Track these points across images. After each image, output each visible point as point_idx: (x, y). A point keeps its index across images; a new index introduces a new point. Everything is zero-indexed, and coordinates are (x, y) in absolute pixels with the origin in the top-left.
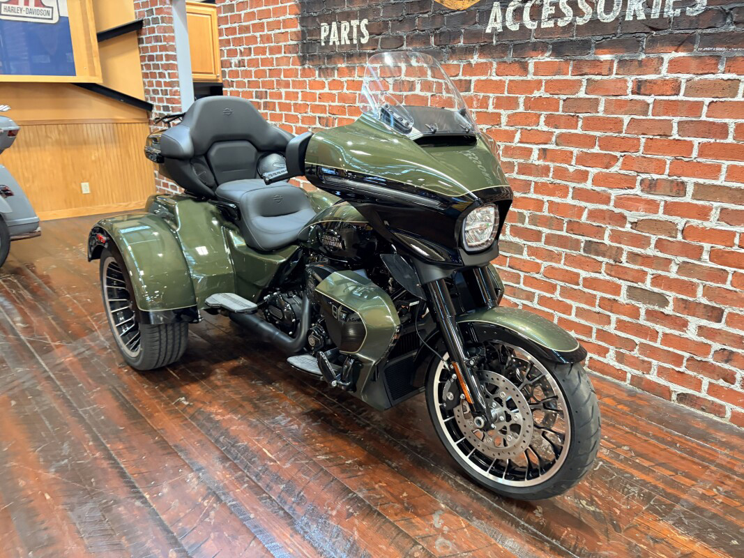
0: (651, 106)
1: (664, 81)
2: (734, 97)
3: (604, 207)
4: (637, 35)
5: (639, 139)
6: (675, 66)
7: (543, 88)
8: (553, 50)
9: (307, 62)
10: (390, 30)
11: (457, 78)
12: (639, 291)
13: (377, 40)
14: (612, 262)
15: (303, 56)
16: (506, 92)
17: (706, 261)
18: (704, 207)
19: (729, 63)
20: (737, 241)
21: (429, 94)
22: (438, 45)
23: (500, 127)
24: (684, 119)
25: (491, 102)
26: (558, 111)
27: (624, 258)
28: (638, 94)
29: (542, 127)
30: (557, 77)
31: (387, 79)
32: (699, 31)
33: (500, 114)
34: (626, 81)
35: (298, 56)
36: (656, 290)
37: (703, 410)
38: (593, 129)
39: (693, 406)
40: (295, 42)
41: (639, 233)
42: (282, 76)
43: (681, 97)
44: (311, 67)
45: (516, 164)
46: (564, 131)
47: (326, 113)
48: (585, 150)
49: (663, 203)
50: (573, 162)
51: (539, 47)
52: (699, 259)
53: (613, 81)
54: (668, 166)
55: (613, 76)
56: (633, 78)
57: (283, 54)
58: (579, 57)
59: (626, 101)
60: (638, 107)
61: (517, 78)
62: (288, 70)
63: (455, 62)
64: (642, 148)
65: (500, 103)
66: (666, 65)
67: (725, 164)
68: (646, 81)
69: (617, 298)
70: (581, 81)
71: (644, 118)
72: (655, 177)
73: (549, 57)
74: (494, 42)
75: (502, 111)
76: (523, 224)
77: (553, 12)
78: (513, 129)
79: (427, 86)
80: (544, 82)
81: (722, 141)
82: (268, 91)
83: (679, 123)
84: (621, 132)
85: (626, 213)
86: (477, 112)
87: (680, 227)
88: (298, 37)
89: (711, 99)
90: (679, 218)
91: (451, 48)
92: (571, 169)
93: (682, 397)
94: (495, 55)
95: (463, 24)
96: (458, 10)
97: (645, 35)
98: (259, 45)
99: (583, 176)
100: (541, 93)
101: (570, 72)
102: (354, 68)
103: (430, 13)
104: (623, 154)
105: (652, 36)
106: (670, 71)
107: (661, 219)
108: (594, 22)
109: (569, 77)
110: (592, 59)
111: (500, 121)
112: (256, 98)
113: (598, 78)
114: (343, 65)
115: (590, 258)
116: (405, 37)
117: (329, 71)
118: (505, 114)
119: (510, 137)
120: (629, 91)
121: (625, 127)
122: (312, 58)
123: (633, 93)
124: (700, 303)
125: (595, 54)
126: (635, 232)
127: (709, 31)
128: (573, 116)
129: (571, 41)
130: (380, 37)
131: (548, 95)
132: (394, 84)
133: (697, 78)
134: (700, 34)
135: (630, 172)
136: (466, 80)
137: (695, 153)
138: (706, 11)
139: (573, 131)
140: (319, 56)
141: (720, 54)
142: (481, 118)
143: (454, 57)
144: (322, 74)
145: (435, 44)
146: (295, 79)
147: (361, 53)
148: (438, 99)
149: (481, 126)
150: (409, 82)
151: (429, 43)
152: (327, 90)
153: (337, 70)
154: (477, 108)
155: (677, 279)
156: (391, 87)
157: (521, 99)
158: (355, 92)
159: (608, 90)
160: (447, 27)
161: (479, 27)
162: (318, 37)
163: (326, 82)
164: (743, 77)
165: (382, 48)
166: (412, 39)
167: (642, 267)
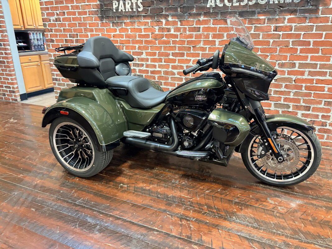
0: (281, 36)
1: (286, 27)
2: (312, 31)
4: (275, 9)
5: (277, 48)
6: (290, 20)
7: (234, 30)
8: (239, 15)
9: (105, 19)
10: (155, 5)
12: (279, 104)
13: (148, 10)
15: (102, 17)
16: (218, 32)
17: (304, 90)
18: (302, 71)
19: (310, 20)
20: (315, 82)
21: (179, 33)
22: (182, 12)
23: (215, 46)
24: (294, 40)
25: (210, 36)
27: (272, 93)
28: (276, 31)
31: (155, 27)
32: (299, 8)
33: (215, 41)
34: (271, 26)
35: (98, 17)
36: (285, 103)
38: (257, 45)
40: (96, 10)
41: (278, 83)
42: (88, 27)
43: (293, 32)
44: (107, 22)
47: (118, 44)
49: (287, 71)
51: (233, 13)
52: (301, 90)
53: (265, 26)
54: (288, 57)
55: (266, 25)
56: (274, 25)
57: (88, 15)
58: (251, 17)
59: (271, 34)
60: (276, 36)
61: (223, 26)
62: (92, 23)
63: (192, 20)
64: (278, 51)
65: (214, 36)
66: (286, 20)
67: (310, 55)
68: (279, 26)
69: (270, 108)
70: (252, 27)
71: (279, 40)
72: (284, 62)
73: (237, 17)
74: (211, 11)
78: (221, 47)
79: (177, 30)
80: (235, 28)
81: (308, 47)
82: (78, 34)
83: (292, 41)
84: (269, 46)
86: (203, 40)
87: (294, 79)
88: (97, 7)
89: (304, 32)
90: (293, 76)
91: (189, 13)
94: (212, 17)
95: (195, 3)
97: (278, 9)
98: (70, 10)
100: (233, 32)
101: (247, 23)
102: (135, 22)
104: (270, 54)
105: (281, 10)
106: (288, 22)
107: (286, 77)
109: (247, 25)
110: (257, 18)
111: (215, 43)
112: (70, 37)
113: (259, 25)
114: (128, 21)
116: (164, 8)
117: (119, 24)
118: (217, 41)
120: (272, 30)
121: (271, 44)
122: (108, 17)
123: (274, 31)
124: (302, 106)
125: (257, 16)
126: (276, 83)
127: (302, 8)
129: (247, 11)
130: (149, 8)
131: (237, 33)
132: (159, 29)
133: (299, 25)
134: (299, 9)
135: (273, 61)
136: (197, 27)
137: (298, 52)
138: (301, 1)
140: (112, 17)
141: (307, 16)
142: (206, 43)
143: (191, 17)
144: (114, 25)
145: (180, 11)
146: (97, 28)
147: (138, 15)
148: (184, 35)
149: (206, 46)
150: (167, 28)
151: (177, 11)
152: (118, 32)
153: (124, 23)
154: (204, 39)
155: (293, 98)
156: (157, 30)
157: (225, 34)
158: (136, 33)
159: (263, 30)
160: (187, 4)
161: (203, 5)
162: (111, 8)
163: (117, 29)
164: (315, 25)
165: (150, 13)
166: (168, 9)
167: (280, 96)
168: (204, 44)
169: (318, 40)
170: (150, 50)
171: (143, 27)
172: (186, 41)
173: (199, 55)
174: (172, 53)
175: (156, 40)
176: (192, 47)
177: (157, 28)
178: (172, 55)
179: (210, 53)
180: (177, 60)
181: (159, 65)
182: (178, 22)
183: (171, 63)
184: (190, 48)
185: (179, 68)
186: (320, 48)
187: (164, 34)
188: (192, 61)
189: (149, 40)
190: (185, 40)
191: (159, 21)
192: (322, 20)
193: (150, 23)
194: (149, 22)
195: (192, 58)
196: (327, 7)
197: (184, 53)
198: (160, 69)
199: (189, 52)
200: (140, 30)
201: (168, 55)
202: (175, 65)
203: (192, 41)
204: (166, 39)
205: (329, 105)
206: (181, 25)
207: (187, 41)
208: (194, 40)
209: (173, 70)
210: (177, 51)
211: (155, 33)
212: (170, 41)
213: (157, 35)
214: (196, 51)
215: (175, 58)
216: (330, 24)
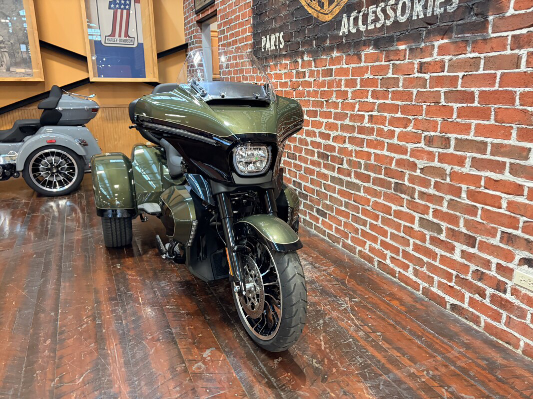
0: (428, 81)
1: (435, 62)
2: (477, 71)
3: (404, 157)
4: (420, 29)
5: (422, 106)
6: (442, 50)
7: (369, 72)
8: (374, 45)
10: (293, 38)
11: (326, 68)
12: (425, 221)
13: (288, 45)
14: (409, 198)
16: (350, 76)
17: (464, 199)
18: (461, 156)
19: (474, 45)
20: (483, 183)
21: (312, 79)
22: (317, 46)
23: (348, 100)
24: (448, 89)
25: (343, 83)
26: (378, 87)
27: (416, 196)
28: (421, 73)
29: (370, 100)
30: (376, 64)
32: (455, 23)
33: (348, 92)
34: (414, 64)
35: (251, 60)
36: (435, 221)
37: (466, 319)
38: (397, 100)
39: (460, 314)
40: (251, 50)
41: (425, 176)
42: (244, 74)
43: (445, 73)
45: (356, 126)
46: (381, 101)
48: (393, 115)
49: (437, 154)
50: (387, 125)
51: (366, 44)
52: (460, 197)
53: (406, 64)
54: (439, 126)
55: (407, 61)
56: (418, 61)
57: (244, 60)
58: (388, 49)
59: (414, 78)
60: (421, 82)
61: (356, 65)
62: (247, 69)
63: (325, 57)
64: (424, 113)
65: (347, 84)
66: (436, 50)
67: (474, 122)
68: (425, 63)
69: (413, 226)
70: (389, 65)
71: (425, 90)
72: (432, 134)
73: (372, 49)
74: (344, 41)
75: (348, 89)
76: (361, 170)
77: (374, 18)
78: (354, 101)
79: (312, 74)
80: (370, 67)
81: (471, 105)
83: (445, 93)
84: (412, 101)
85: (417, 162)
86: (336, 91)
87: (448, 172)
88: (252, 46)
89: (463, 73)
90: (447, 165)
91: (323, 48)
92: (386, 129)
93: (454, 307)
94: (345, 50)
95: (329, 31)
96: (326, 22)
97: (424, 29)
98: (234, 54)
99: (391, 134)
100: (368, 75)
101: (383, 60)
102: (277, 65)
103: (312, 25)
104: (414, 117)
105: (428, 30)
106: (439, 54)
107: (436, 166)
108: (396, 22)
109: (383, 63)
110: (395, 49)
111: (348, 96)
113: (398, 62)
114: (272, 63)
115: (397, 195)
116: (301, 42)
117: (266, 67)
118: (350, 91)
119: (353, 106)
120: (416, 70)
121: (414, 97)
123: (418, 72)
124: (462, 232)
125: (396, 45)
126: (422, 175)
127: (461, 22)
128: (386, 91)
129: (384, 37)
130: (289, 43)
131: (372, 77)
132: (296, 74)
133: (455, 58)
134: (456, 25)
135: (418, 130)
136: (330, 69)
137: (455, 116)
138: (459, 7)
139: (386, 102)
140: (261, 59)
141: (468, 39)
142: (338, 94)
143: (324, 53)
145: (315, 45)
146: (250, 75)
147: (280, 55)
148: (317, 82)
149: (338, 101)
150: (303, 72)
151: (311, 45)
153: (270, 67)
154: (336, 88)
155: (447, 213)
156: (294, 76)
157: (358, 80)
158: (278, 81)
159: (404, 71)
160: (321, 34)
161: (336, 32)
162: (261, 46)
164: (482, 56)
165: (290, 51)
166: (304, 43)
167: (427, 203)
168: (336, 97)
169: (487, 89)
171: (283, 72)
173: (332, 116)
174: (307, 110)
175: (294, 90)
176: (325, 102)
177: (294, 72)
178: (307, 114)
179: (342, 111)
180: (311, 122)
182: (313, 61)
183: (305, 126)
184: (323, 103)
185: (312, 135)
186: (493, 107)
187: (300, 81)
188: (324, 124)
189: (288, 91)
190: (318, 89)
191: (297, 62)
192: (494, 46)
193: (289, 66)
194: (289, 63)
195: (325, 120)
196: (501, 15)
197: (317, 111)
198: (295, 135)
199: (322, 110)
200: (281, 76)
202: (308, 130)
203: (324, 91)
204: (302, 89)
205: (510, 242)
206: (314, 67)
207: (320, 92)
208: (327, 91)
209: (307, 138)
210: (311, 108)
211: (293, 80)
212: (305, 92)
213: (295, 83)
214: (329, 108)
215: (308, 118)
216: (508, 52)
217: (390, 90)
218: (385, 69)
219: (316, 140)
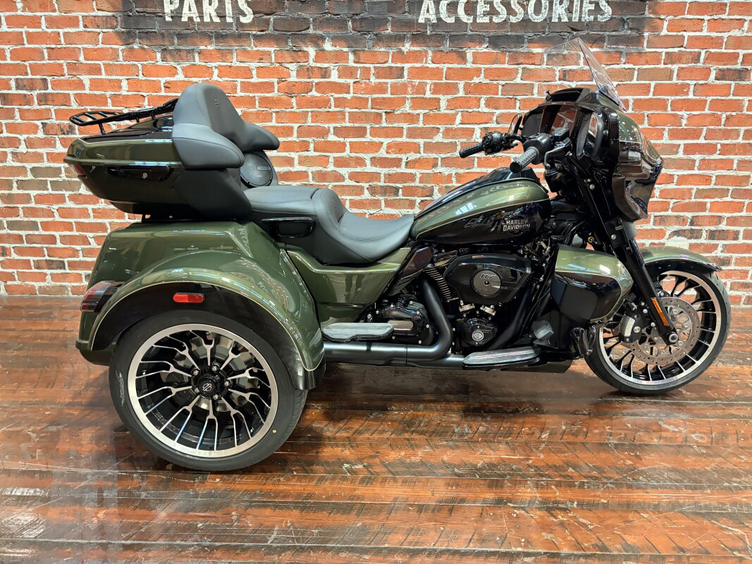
1: (583, 71)
2: (631, 81)
4: (562, 34)
7: (482, 75)
8: (490, 42)
9: (137, 40)
10: (287, 10)
11: (386, 65)
13: (267, 22)
15: (128, 33)
16: (444, 79)
19: (628, 57)
21: (351, 81)
22: (359, 32)
23: (439, 111)
25: (428, 88)
26: (497, 94)
28: (564, 80)
29: (483, 109)
30: (495, 66)
31: (287, 65)
32: (607, 33)
33: (439, 99)
34: (554, 70)
35: (117, 32)
40: (110, 14)
42: (82, 58)
44: (146, 47)
45: (458, 143)
46: (504, 111)
53: (544, 70)
55: (544, 66)
56: (560, 68)
57: (81, 28)
58: (514, 50)
59: (555, 86)
61: (455, 66)
62: (95, 50)
63: (383, 49)
65: (437, 89)
66: (582, 59)
68: (570, 70)
70: (518, 69)
73: (486, 48)
74: (429, 33)
75: (441, 96)
78: (453, 112)
79: (347, 72)
80: (483, 69)
82: (49, 79)
86: (411, 98)
88: (113, 6)
89: (617, 83)
91: (376, 35)
94: (430, 44)
95: (390, 12)
98: (19, 13)
100: (480, 79)
101: (507, 62)
102: (230, 52)
106: (586, 63)
108: (526, 22)
109: (506, 66)
110: (527, 51)
111: (439, 105)
112: (17, 88)
113: (532, 67)
114: (210, 48)
116: (311, 19)
117: (183, 54)
118: (444, 99)
119: (451, 119)
120: (557, 78)
122: (147, 35)
123: (560, 80)
125: (528, 47)
127: (614, 33)
128: (511, 99)
129: (507, 35)
130: (272, 18)
131: (487, 81)
132: (298, 71)
133: (607, 67)
134: (608, 36)
136: (397, 67)
138: (611, 19)
139: (512, 111)
140: (162, 35)
141: (622, 50)
142: (417, 103)
143: (380, 44)
144: (168, 57)
145: (354, 29)
146: (111, 62)
147: (241, 34)
148: (363, 85)
149: (418, 112)
150: (321, 68)
151: (346, 27)
152: (180, 77)
153: (199, 53)
154: (412, 94)
156: (294, 74)
157: (461, 84)
158: (235, 80)
159: (540, 77)
160: (369, 14)
161: (410, 16)
162: (158, 10)
163: (178, 67)
164: (637, 67)
165: (275, 30)
166: (320, 22)
168: (413, 107)
169: (642, 97)
170: (274, 120)
171: (254, 65)
172: (370, 100)
173: (402, 133)
174: (335, 128)
175: (292, 97)
176: (384, 114)
177: (293, 67)
178: (335, 134)
179: (427, 126)
180: (348, 144)
181: (300, 157)
182: (350, 53)
183: (331, 152)
184: (380, 115)
185: (352, 163)
186: (646, 113)
187: (312, 83)
188: (385, 146)
189: (273, 97)
190: (367, 96)
191: (300, 51)
192: (649, 59)
193: (273, 56)
194: (272, 52)
195: (386, 139)
196: (657, 33)
197: (365, 128)
198: (303, 168)
199: (377, 126)
200: (247, 72)
201: (325, 132)
202: (342, 157)
203: (384, 99)
204: (319, 95)
205: (662, 222)
206: (355, 62)
207: (373, 100)
208: (389, 98)
209: (338, 170)
210: (348, 124)
211: (289, 80)
212: (330, 100)
213: (295, 85)
214: (395, 122)
215: (342, 140)
216: (662, 66)
217: (518, 97)
218: (510, 74)
219: (366, 171)
